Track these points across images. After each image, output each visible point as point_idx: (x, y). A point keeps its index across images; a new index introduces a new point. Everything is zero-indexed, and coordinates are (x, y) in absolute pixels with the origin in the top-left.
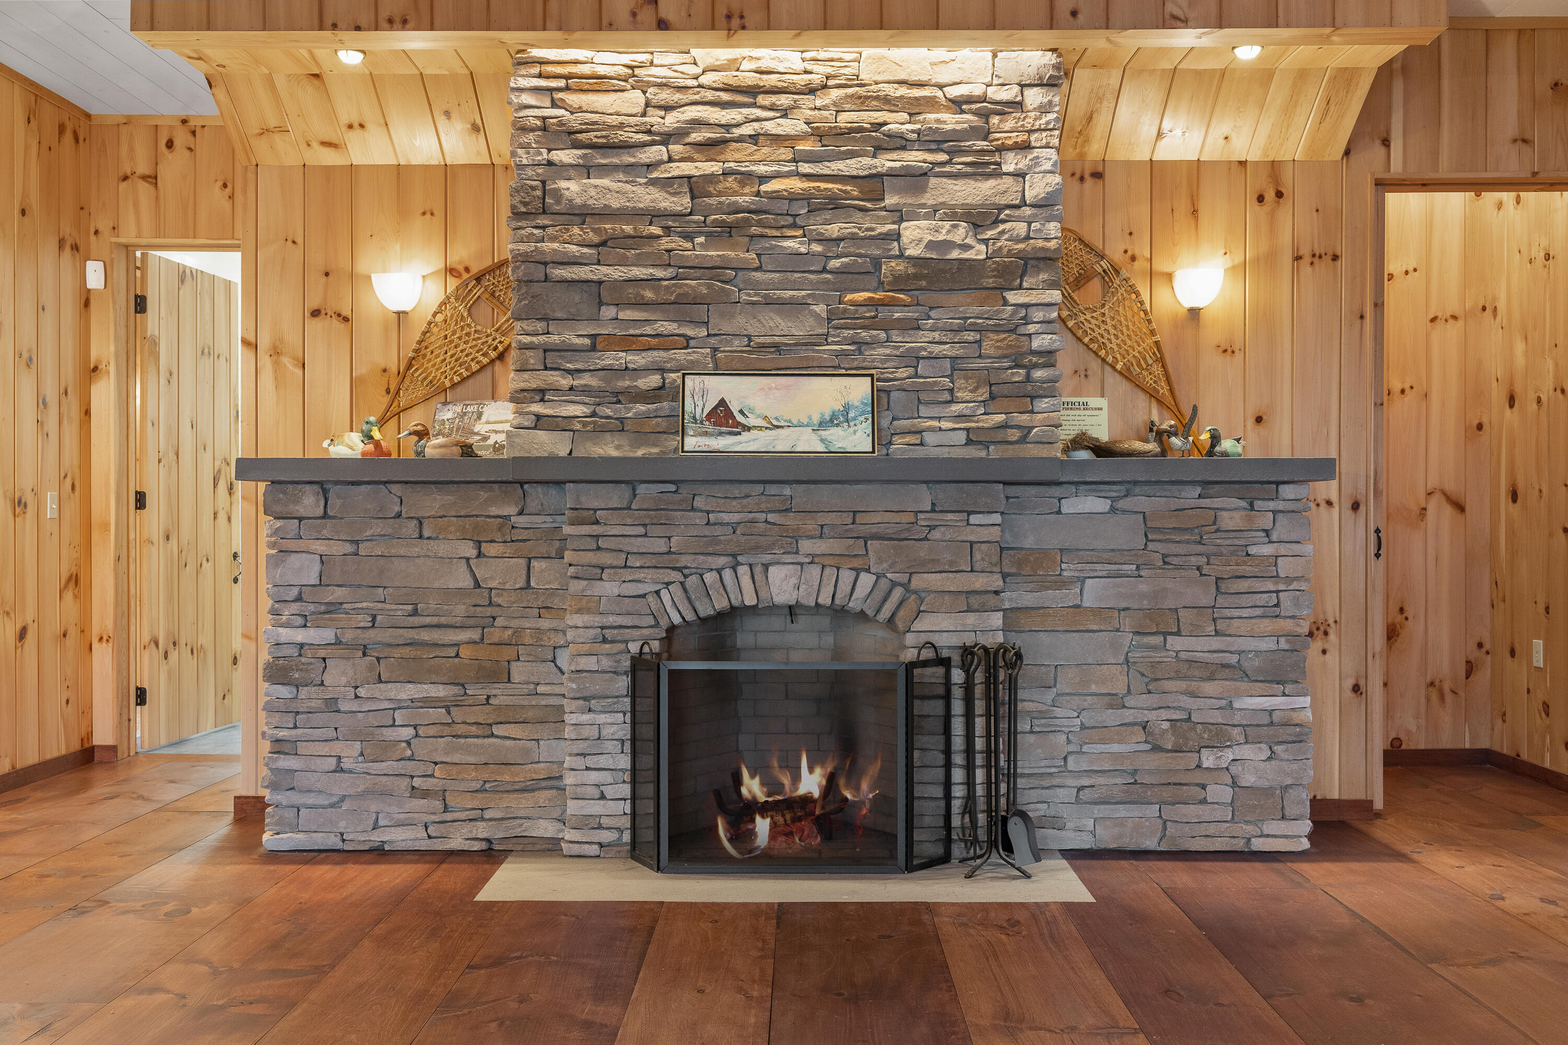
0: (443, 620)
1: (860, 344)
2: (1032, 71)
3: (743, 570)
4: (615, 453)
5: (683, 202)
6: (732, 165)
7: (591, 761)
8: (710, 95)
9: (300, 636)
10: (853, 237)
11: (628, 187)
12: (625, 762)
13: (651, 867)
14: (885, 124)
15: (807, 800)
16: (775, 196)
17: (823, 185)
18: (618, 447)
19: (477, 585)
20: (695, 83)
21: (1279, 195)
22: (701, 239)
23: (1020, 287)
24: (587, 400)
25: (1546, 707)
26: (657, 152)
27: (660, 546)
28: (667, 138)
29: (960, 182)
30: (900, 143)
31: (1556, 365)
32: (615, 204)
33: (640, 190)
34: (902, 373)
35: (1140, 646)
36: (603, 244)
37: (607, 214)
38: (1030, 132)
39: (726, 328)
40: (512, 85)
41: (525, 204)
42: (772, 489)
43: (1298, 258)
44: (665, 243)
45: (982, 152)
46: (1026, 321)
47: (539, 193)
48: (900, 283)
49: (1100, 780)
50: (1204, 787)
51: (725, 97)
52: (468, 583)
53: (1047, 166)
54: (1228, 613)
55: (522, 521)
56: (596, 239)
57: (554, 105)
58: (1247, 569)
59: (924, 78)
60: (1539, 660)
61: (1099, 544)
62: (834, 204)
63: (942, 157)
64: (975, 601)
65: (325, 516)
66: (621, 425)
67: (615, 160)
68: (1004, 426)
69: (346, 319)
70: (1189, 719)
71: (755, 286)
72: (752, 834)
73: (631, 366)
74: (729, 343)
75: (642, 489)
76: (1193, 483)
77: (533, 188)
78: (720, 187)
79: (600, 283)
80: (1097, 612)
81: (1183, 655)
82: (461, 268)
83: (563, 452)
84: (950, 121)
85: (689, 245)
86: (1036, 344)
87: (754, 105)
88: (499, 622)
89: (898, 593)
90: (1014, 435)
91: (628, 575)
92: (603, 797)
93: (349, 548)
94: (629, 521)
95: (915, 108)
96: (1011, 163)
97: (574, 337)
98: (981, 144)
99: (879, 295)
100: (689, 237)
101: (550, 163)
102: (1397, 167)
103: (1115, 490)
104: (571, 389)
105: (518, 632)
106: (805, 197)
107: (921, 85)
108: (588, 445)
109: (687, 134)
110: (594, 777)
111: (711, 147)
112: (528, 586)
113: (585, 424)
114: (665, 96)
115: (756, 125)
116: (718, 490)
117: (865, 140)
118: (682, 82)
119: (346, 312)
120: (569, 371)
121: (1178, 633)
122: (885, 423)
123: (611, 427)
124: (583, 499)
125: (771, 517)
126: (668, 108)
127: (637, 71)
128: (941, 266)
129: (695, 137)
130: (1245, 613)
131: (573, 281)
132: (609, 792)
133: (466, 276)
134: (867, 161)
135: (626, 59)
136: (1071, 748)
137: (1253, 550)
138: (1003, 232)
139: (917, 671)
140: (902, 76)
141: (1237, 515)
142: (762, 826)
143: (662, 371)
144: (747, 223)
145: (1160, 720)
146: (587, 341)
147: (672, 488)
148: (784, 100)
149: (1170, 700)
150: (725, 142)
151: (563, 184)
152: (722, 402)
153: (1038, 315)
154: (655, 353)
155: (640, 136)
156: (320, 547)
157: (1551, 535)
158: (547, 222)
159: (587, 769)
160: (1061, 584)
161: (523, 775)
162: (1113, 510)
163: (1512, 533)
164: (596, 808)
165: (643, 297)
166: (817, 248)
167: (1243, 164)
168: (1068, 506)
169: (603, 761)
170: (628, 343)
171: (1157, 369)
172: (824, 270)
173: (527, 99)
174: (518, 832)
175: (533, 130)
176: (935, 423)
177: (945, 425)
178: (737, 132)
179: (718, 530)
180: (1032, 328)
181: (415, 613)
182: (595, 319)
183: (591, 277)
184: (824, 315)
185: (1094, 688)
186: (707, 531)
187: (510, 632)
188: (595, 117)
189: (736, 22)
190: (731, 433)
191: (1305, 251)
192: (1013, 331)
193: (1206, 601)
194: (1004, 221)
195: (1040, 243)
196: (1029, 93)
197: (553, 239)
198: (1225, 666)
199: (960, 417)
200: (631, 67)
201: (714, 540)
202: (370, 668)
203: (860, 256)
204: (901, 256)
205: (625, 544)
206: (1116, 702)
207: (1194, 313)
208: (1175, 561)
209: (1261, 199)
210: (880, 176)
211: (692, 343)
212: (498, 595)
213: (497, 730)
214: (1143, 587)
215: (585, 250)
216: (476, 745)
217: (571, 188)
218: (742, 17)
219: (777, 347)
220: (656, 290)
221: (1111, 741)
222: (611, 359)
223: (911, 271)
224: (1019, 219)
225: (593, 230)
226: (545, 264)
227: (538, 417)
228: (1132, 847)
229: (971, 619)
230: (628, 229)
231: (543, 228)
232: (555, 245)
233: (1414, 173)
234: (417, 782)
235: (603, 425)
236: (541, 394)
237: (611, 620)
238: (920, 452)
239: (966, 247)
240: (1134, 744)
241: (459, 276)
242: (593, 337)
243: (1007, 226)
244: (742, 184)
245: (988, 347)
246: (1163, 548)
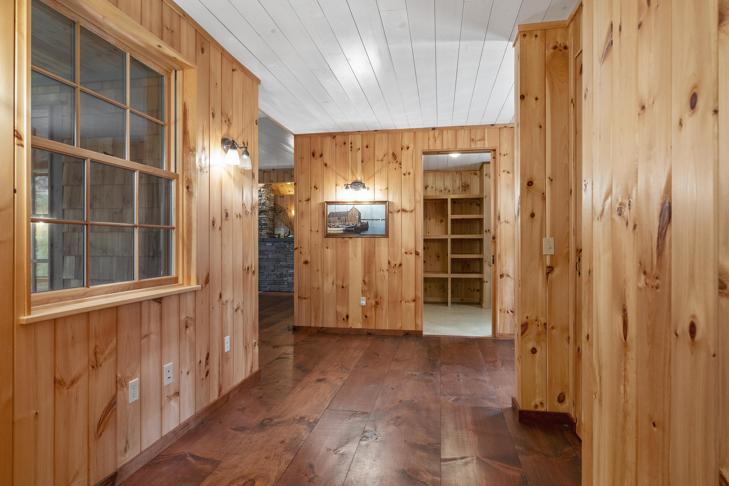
2: (261, 186)
35: (276, 263)
38: (262, 194)
46: (261, 219)
49: (270, 281)
50: (284, 283)
53: (264, 199)
54: (287, 259)
58: (289, 253)
61: (270, 250)
70: (282, 274)
76: (283, 241)
80: (270, 259)
81: (281, 265)
103: (272, 242)
121: (281, 262)
130: (289, 259)
136: (267, 277)
137: (290, 250)
141: (288, 246)
145: (278, 274)
149: (280, 271)
160: (266, 255)
162: (272, 245)
168: (267, 244)
171: (289, 225)
185: (270, 269)
193: (284, 257)
195: (263, 209)
198: (287, 266)
206: (273, 271)
208: (280, 252)
214: (276, 255)
221: (272, 276)
228: (275, 291)
240: (275, 277)
246: (279, 250)
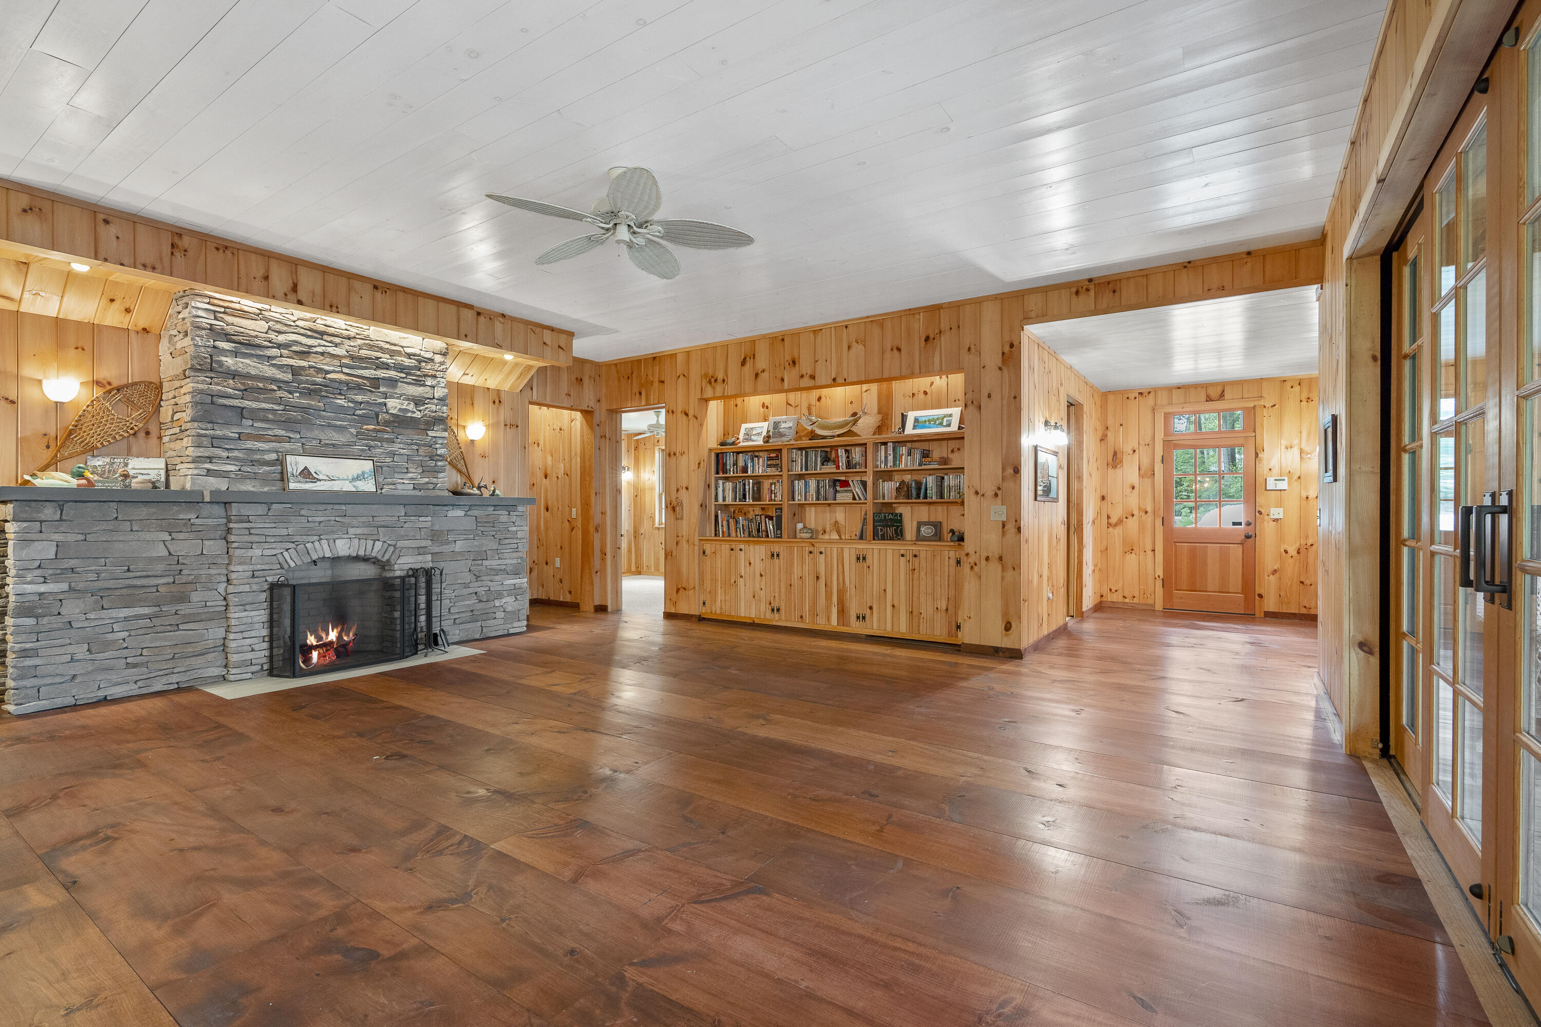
0: (149, 573)
1: (370, 447)
2: (437, 349)
3: (324, 542)
4: (252, 489)
5: (288, 377)
6: (313, 364)
7: (245, 635)
8: (302, 331)
9: (42, 588)
10: (368, 402)
11: (260, 365)
12: (265, 632)
13: (288, 677)
14: (381, 358)
15: (331, 642)
16: (331, 380)
17: (355, 379)
18: (254, 487)
19: (170, 554)
20: (292, 324)
21: (500, 402)
22: (298, 395)
23: (433, 430)
24: (237, 463)
25: (561, 581)
26: (275, 352)
27: (284, 532)
28: (279, 346)
29: (410, 386)
30: (387, 367)
31: (565, 466)
32: (253, 373)
33: (266, 368)
34: (388, 460)
35: (474, 565)
36: (246, 390)
37: (248, 376)
38: (436, 371)
39: (309, 435)
40: (193, 305)
41: (200, 365)
42: (337, 507)
43: (506, 425)
44: (279, 394)
45: (419, 376)
47: (209, 361)
48: (387, 423)
49: (463, 615)
50: (495, 613)
51: (309, 333)
52: (166, 553)
53: (443, 385)
54: (503, 551)
55: (198, 521)
56: (242, 388)
57: (216, 319)
58: (508, 536)
59: (397, 343)
60: (558, 565)
61: (461, 528)
62: (359, 388)
63: (403, 375)
64: (421, 551)
65: (61, 520)
66: (255, 477)
67: (253, 352)
68: (428, 483)
69: (13, 402)
70: (490, 590)
71: (323, 418)
72: (311, 658)
73: (261, 449)
74: (310, 442)
75: (274, 506)
76: (490, 505)
77: (205, 358)
78: (307, 372)
79: (243, 408)
80: (461, 553)
81: (488, 567)
82: (105, 382)
83: (224, 488)
84: (407, 362)
85: (291, 396)
86: (439, 452)
87: (322, 339)
88: (184, 572)
89: (391, 549)
90: (431, 486)
91: (266, 546)
92: (253, 650)
93: (81, 537)
94: (267, 521)
95: (392, 353)
96: (429, 382)
97: (231, 432)
98: (418, 373)
99: (378, 427)
100: (290, 393)
101: (214, 347)
102: (535, 398)
103: (467, 508)
104: (228, 457)
105: (197, 576)
106: (347, 383)
107: (395, 345)
108: (238, 485)
109: (291, 346)
110: (248, 641)
111: (303, 354)
112: (202, 554)
113: (237, 475)
114: (278, 327)
115: (323, 348)
116: (313, 507)
117: (372, 363)
118: (289, 323)
119: (13, 397)
120: (228, 449)
121: (486, 559)
122: (381, 480)
123: (250, 477)
124: (242, 511)
125: (337, 519)
126: (280, 332)
127: (263, 312)
128: (403, 418)
129: (294, 348)
130: (507, 551)
131: (230, 406)
132: (256, 647)
133: (108, 387)
134: (373, 372)
135: (259, 306)
136: (451, 605)
137: (510, 529)
138: (427, 408)
139: (407, 579)
140: (388, 340)
141: (505, 517)
142: (315, 655)
143: (277, 452)
144: (321, 390)
145: (481, 591)
146: (237, 436)
147: (290, 506)
148: (337, 340)
149: (484, 583)
150: (309, 353)
151: (224, 359)
152: (306, 468)
153: (440, 441)
154: (274, 444)
155: (266, 343)
156: (58, 537)
157: (563, 522)
158: (213, 375)
159: (244, 638)
160: (448, 543)
161: (199, 648)
162: (465, 515)
163: (546, 522)
164: (250, 656)
165: (267, 418)
166: (351, 405)
167: (488, 389)
168: (450, 514)
169: (253, 634)
170: (258, 438)
171: (462, 462)
172: (354, 415)
173: (201, 313)
174: (196, 676)
175: (204, 329)
176: (402, 481)
177: (406, 482)
178: (315, 350)
179: (311, 525)
180: (438, 446)
181: (128, 570)
182: (240, 425)
183: (240, 405)
184: (355, 433)
185: (459, 582)
186: (307, 525)
187: (193, 577)
188: (242, 330)
189: (334, 309)
190: (312, 482)
191: (508, 423)
192: (431, 447)
193: (495, 547)
194: (427, 404)
195: (440, 414)
196: (436, 356)
197: (218, 384)
199: (412, 479)
200: (261, 310)
201: (311, 529)
202: (96, 602)
203: (371, 410)
204: (387, 412)
205: (267, 532)
206: (466, 586)
207: (472, 441)
208: (485, 533)
209: (494, 402)
210: (378, 379)
211: (292, 440)
212: (183, 559)
213: (181, 627)
214: (476, 543)
215: (236, 392)
216: (170, 636)
217: (229, 361)
218: (337, 308)
219: (333, 445)
220: (275, 415)
221: (465, 600)
222: (249, 444)
223: (391, 419)
224: (432, 404)
225: (240, 383)
226: (212, 396)
227: (208, 470)
228: (472, 638)
229: (420, 558)
230: (261, 385)
231: (211, 378)
232: (220, 388)
233: (540, 401)
234: (129, 660)
235: (246, 476)
236: (210, 459)
237: (259, 567)
238: (395, 492)
239: (413, 412)
240: (473, 601)
241: (103, 386)
242: (240, 434)
243: (429, 406)
244: (317, 373)
245: (421, 452)
246: (482, 529)
